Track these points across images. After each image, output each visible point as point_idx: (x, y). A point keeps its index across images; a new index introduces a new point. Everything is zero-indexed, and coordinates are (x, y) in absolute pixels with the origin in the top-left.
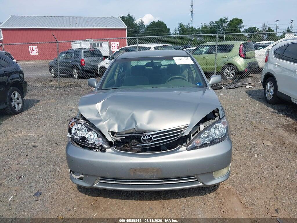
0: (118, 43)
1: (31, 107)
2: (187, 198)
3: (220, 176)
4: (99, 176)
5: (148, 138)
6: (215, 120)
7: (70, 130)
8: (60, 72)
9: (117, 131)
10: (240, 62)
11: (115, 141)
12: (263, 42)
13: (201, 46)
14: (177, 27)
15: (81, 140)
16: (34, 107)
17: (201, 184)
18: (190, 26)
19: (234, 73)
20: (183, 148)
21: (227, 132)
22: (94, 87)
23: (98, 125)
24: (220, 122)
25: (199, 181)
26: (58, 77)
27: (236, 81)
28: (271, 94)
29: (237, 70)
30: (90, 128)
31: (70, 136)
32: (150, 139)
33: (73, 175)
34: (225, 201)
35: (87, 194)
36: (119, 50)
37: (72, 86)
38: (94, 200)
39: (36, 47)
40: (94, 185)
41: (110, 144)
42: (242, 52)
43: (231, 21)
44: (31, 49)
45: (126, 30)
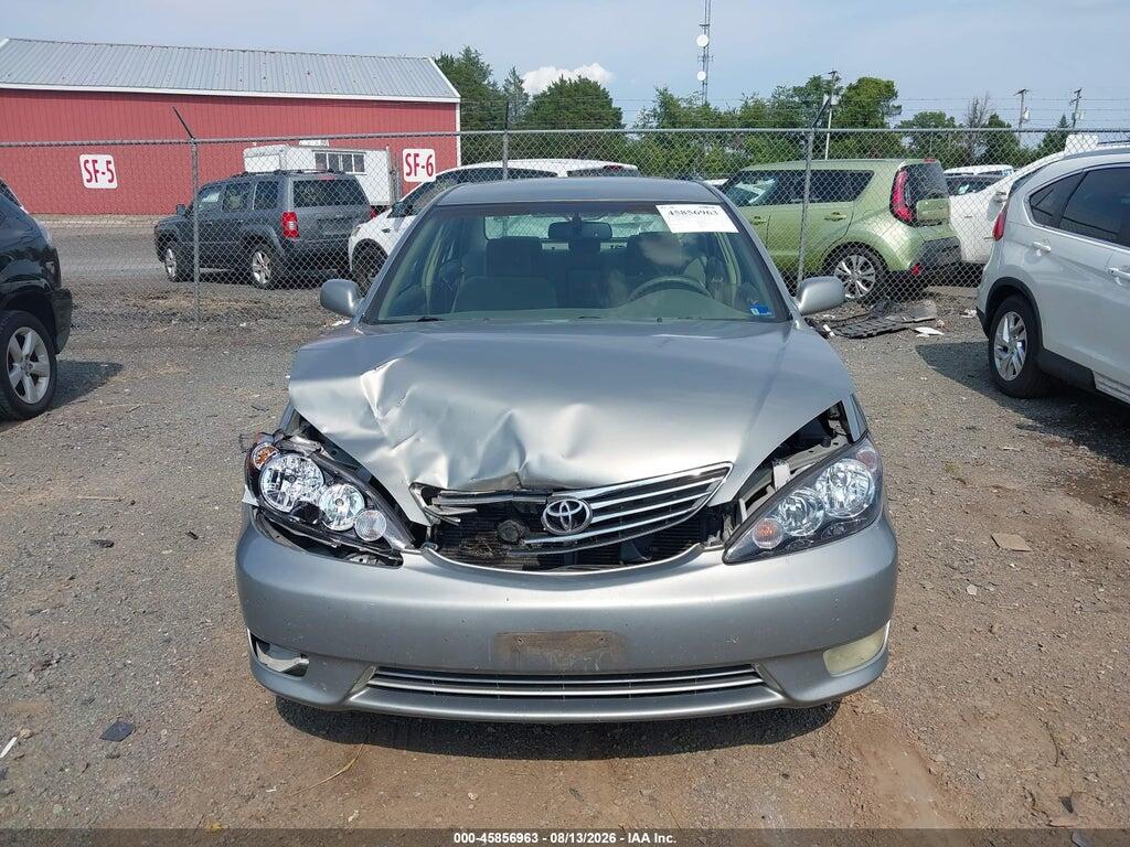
0: (432, 152)
1: (88, 391)
2: (718, 753)
3: (847, 667)
4: (373, 663)
5: (570, 513)
6: (833, 448)
7: (254, 478)
8: (201, 257)
9: (443, 482)
10: (895, 239)
11: (437, 521)
12: (970, 169)
13: (747, 173)
14: (651, 103)
15: (298, 519)
16: (96, 393)
17: (779, 697)
18: (700, 103)
19: (872, 279)
20: (711, 555)
21: (878, 492)
22: (345, 313)
23: (369, 460)
24: (852, 456)
25: (768, 686)
26: (192, 280)
27: (880, 308)
28: (1014, 359)
29: (884, 268)
30: (336, 470)
31: (254, 502)
32: (580, 517)
33: (263, 658)
34: (867, 764)
35: (316, 734)
36: (432, 179)
37: (246, 313)
38: (348, 757)
39: (110, 158)
40: (353, 699)
41: (417, 535)
42: (900, 200)
43: (851, 88)
44: (90, 166)
45: (458, 107)
